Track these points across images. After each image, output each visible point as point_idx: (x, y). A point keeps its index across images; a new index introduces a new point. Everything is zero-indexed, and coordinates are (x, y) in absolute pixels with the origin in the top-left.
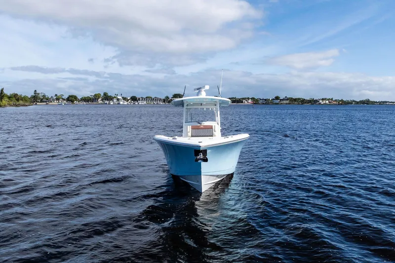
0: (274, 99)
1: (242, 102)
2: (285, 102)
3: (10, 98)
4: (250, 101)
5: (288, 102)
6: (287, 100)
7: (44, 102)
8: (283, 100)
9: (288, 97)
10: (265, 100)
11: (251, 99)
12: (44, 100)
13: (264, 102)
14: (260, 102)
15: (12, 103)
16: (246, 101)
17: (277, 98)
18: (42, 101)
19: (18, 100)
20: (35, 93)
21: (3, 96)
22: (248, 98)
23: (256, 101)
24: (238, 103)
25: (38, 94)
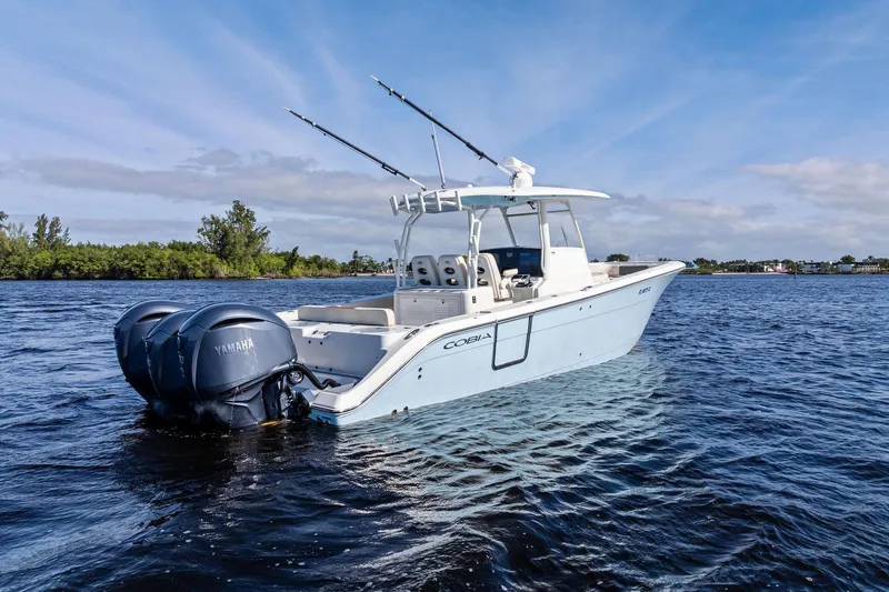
0: (839, 263)
1: (761, 270)
2: (868, 268)
3: (307, 263)
4: (780, 267)
5: (875, 268)
6: (874, 263)
7: (368, 272)
8: (861, 264)
9: (876, 257)
10: (818, 264)
11: (783, 262)
12: (370, 268)
13: (815, 270)
14: (805, 269)
15: (310, 272)
16: (772, 267)
17: (847, 260)
18: (365, 271)
19: (320, 267)
20: (355, 257)
21: (295, 261)
22: (776, 262)
23: (794, 269)
24: (751, 271)
25: (361, 257)
